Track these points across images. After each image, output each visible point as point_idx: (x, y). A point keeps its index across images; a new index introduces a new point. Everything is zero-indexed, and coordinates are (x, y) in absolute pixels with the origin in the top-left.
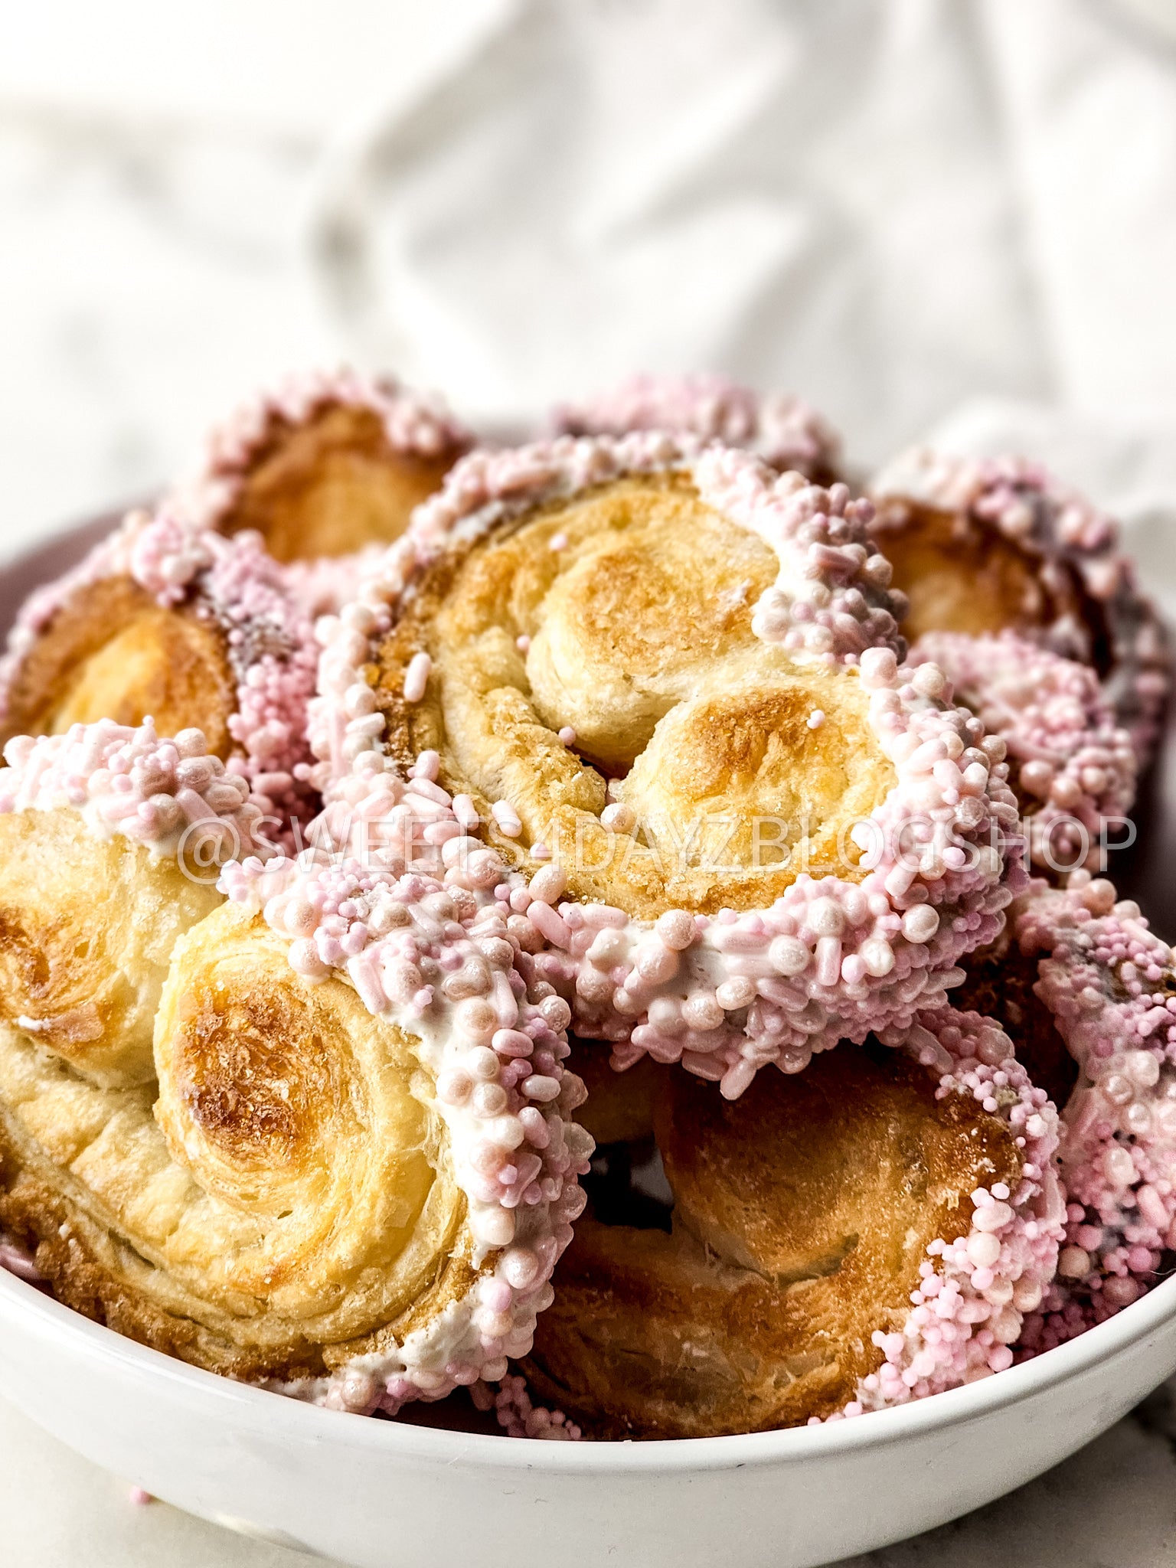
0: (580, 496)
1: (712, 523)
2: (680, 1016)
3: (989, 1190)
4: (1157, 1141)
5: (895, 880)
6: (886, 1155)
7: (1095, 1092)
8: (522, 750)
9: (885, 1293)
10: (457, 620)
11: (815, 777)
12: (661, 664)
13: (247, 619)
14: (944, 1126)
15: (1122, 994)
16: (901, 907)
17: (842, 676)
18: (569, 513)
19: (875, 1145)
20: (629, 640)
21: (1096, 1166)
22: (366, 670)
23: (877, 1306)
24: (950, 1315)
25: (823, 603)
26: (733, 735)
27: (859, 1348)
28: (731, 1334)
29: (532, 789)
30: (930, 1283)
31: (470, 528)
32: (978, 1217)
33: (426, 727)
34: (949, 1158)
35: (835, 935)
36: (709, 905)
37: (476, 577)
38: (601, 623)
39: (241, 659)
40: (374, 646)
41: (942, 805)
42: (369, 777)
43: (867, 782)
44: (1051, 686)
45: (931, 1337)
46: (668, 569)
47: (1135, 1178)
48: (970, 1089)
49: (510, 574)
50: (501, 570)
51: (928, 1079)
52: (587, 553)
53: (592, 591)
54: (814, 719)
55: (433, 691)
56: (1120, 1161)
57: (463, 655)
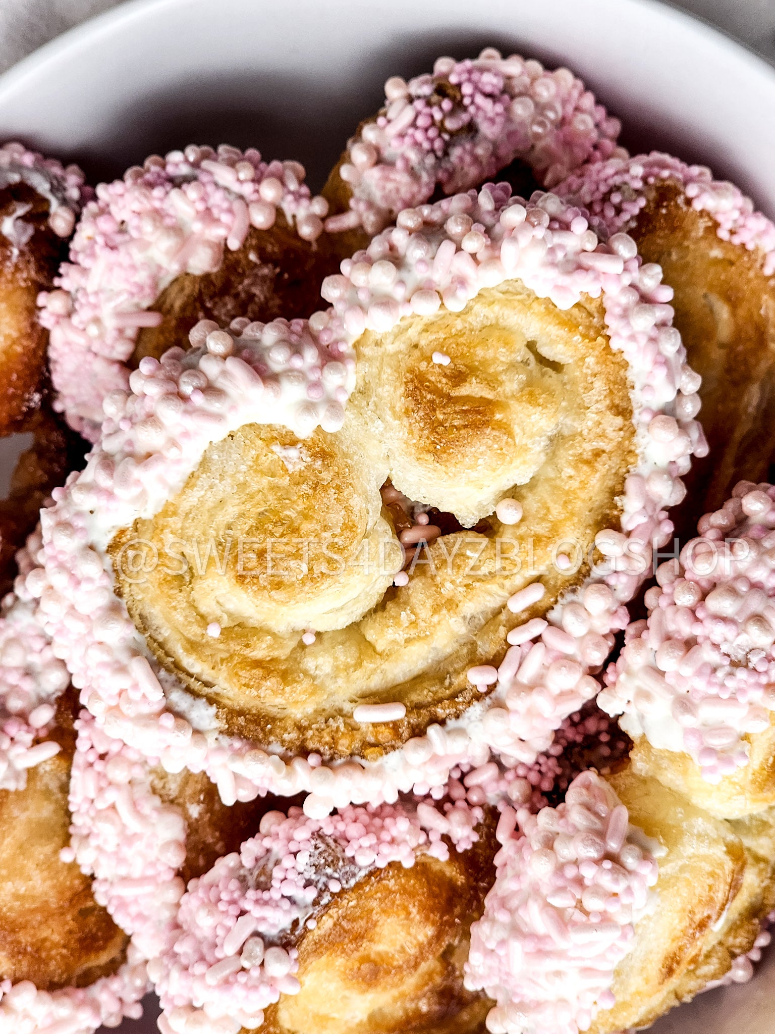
0: (145, 627)
3: (692, 200)
7: (540, 143)
15: (471, 129)
22: (370, 761)
26: (454, 426)
28: (749, 378)
30: (743, 236)
31: (200, 714)
32: (706, 207)
33: (423, 693)
34: (675, 228)
36: (624, 411)
40: (342, 761)
49: (258, 664)
52: (223, 605)
53: (278, 585)
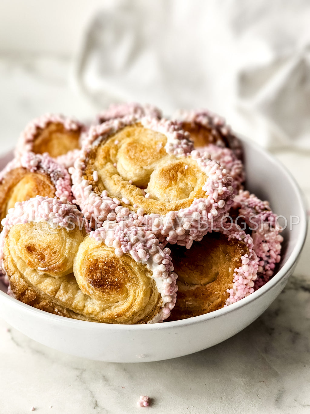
0: (118, 132)
1: (149, 132)
2: (176, 233)
3: (244, 256)
4: (271, 241)
5: (215, 196)
6: (221, 254)
7: (257, 233)
8: (124, 186)
9: (227, 281)
10: (100, 162)
11: (190, 179)
12: (148, 163)
13: (53, 171)
14: (231, 246)
15: (257, 213)
16: (217, 201)
17: (188, 158)
18: (116, 136)
19: (218, 253)
20: (140, 159)
21: (260, 248)
22: (84, 177)
23: (226, 285)
24: (242, 283)
25: (180, 144)
26: (169, 174)
27: (225, 294)
28: (196, 298)
29: (129, 194)
30: (236, 277)
31: (96, 143)
32: (243, 262)
33: (101, 186)
34: (234, 252)
35: (205, 210)
36: (176, 209)
37: (101, 153)
38: (133, 157)
39: (54, 179)
40: (84, 172)
41: (219, 179)
42: (94, 198)
43: (201, 177)
44: (223, 154)
45: (239, 288)
46: (143, 143)
47: (268, 249)
48: (235, 237)
49: (108, 151)
50: (106, 151)
51: (226, 237)
52: (123, 143)
53: (128, 151)
54: (186, 167)
55: (100, 179)
56: (265, 246)
57: (103, 170)
